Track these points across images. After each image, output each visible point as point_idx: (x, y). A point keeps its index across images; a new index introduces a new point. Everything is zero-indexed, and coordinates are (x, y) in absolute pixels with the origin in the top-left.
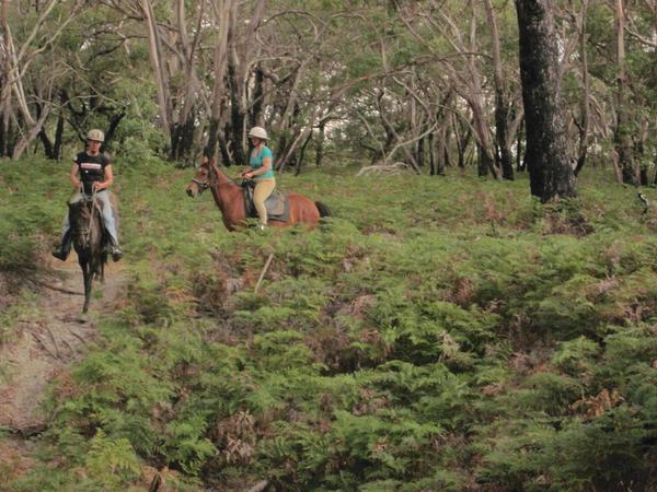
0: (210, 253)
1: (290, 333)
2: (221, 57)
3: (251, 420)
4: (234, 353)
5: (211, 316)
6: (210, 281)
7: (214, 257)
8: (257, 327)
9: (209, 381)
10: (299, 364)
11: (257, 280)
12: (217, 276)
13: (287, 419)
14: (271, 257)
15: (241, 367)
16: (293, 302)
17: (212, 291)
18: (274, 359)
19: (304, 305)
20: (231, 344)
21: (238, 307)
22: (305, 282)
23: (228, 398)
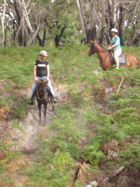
0: (99, 79)
1: (131, 109)
2: (104, 2)
3: (117, 143)
4: (109, 117)
5: (101, 103)
6: (99, 90)
7: (101, 80)
8: (118, 107)
9: (100, 129)
10: (135, 120)
11: (117, 88)
12: (102, 88)
13: (131, 142)
14: (123, 79)
15: (112, 123)
16: (132, 96)
17: (100, 94)
18: (125, 119)
19: (136, 97)
20: (109, 114)
21: (111, 99)
22: (136, 89)
23: (108, 135)
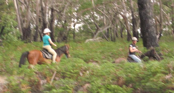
0: (35, 72)
6: (35, 81)
11: (50, 80)
12: (37, 80)
14: (55, 72)
16: (63, 87)
17: (36, 85)
19: (67, 88)
21: (45, 90)
22: (67, 81)
